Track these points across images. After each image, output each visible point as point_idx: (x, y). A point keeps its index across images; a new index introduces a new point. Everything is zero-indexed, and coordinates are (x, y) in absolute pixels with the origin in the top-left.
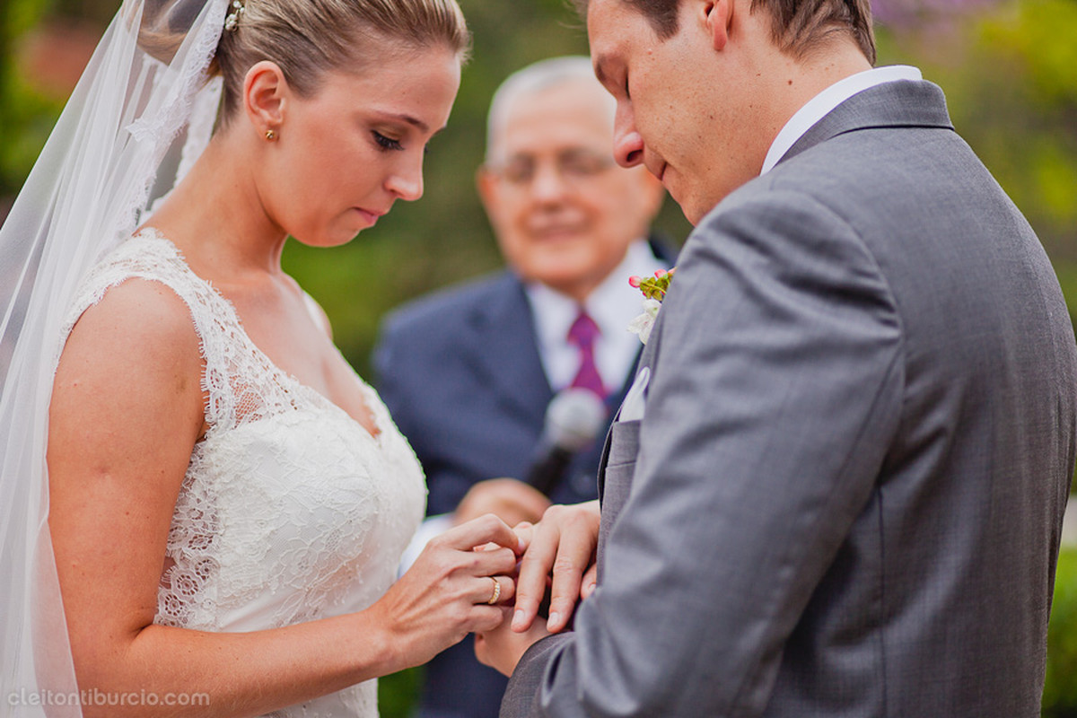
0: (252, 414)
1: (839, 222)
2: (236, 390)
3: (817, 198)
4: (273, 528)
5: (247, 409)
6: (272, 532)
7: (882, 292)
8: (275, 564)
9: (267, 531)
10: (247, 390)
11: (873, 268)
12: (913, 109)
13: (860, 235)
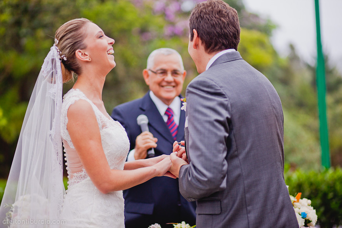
0: (105, 127)
1: (212, 81)
2: (102, 122)
3: (207, 78)
4: (110, 151)
5: (104, 126)
6: (110, 152)
7: (222, 92)
8: (110, 158)
9: (109, 151)
10: (104, 122)
11: (219, 88)
12: (230, 58)
13: (216, 83)
